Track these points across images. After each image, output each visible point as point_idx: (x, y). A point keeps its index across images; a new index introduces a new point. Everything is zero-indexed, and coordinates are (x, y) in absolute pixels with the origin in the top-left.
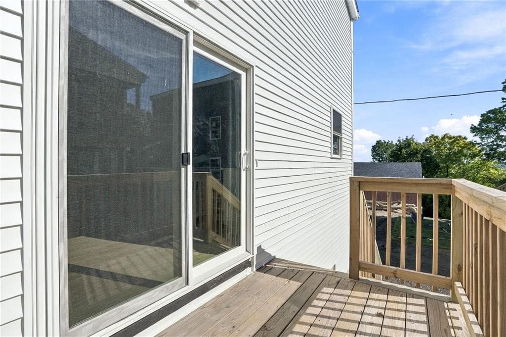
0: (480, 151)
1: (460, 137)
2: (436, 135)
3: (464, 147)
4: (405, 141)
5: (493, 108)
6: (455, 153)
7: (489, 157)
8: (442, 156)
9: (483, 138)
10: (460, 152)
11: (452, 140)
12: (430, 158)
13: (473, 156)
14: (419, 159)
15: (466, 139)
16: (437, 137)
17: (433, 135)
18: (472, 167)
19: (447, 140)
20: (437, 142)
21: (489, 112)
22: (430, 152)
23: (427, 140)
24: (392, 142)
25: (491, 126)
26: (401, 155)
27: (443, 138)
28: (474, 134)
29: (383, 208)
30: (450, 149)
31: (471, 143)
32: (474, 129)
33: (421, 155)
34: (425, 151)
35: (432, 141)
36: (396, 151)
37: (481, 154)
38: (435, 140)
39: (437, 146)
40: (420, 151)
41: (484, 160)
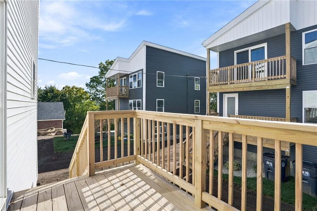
0: (90, 96)
1: (81, 88)
2: (69, 86)
3: (83, 94)
4: (50, 88)
5: (95, 76)
6: (78, 97)
7: (93, 99)
8: (72, 98)
9: (91, 90)
10: (81, 96)
11: (77, 90)
12: (66, 99)
13: (87, 99)
14: (59, 100)
15: (84, 90)
16: (69, 87)
17: (67, 86)
18: (86, 105)
19: (74, 89)
20: (70, 90)
21: (94, 77)
22: (65, 96)
23: (63, 88)
24: (41, 88)
25: (95, 84)
26: (46, 97)
27: (72, 88)
28: (87, 87)
29: (40, 134)
30: (76, 95)
31: (86, 92)
32: (87, 85)
33: (60, 97)
34: (62, 95)
35: (66, 89)
36: (43, 94)
37: (90, 98)
38: (68, 89)
39: (69, 93)
40: (59, 95)
41: (91, 101)
